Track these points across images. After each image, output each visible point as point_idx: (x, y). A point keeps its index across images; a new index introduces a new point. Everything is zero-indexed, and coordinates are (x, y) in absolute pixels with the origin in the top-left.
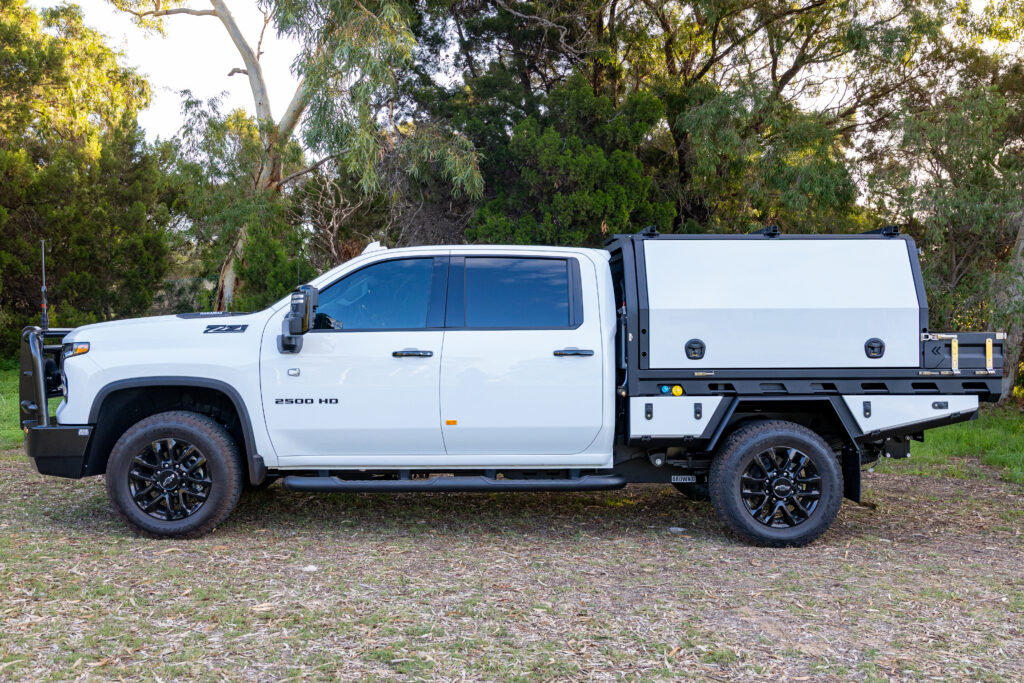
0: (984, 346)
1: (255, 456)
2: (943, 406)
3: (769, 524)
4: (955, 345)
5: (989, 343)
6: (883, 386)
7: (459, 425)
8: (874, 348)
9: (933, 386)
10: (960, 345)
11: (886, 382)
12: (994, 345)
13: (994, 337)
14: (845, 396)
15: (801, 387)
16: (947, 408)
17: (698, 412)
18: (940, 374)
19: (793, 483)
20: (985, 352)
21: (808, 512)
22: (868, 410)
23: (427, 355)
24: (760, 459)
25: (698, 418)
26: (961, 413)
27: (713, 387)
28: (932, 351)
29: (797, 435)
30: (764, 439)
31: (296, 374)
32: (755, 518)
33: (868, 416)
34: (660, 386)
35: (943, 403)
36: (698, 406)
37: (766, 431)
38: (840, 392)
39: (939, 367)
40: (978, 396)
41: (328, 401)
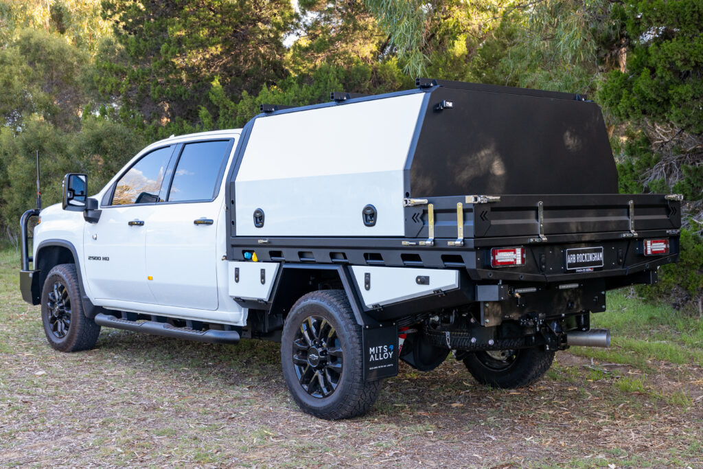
0: (455, 211)
1: (84, 297)
2: (423, 281)
3: (310, 392)
4: (431, 208)
5: (460, 206)
6: (378, 257)
7: (155, 280)
8: (370, 216)
9: (417, 258)
10: (435, 212)
11: (383, 253)
12: (465, 211)
13: (463, 201)
14: (353, 267)
15: (323, 256)
16: (428, 284)
17: (263, 277)
18: (417, 244)
19: (322, 353)
20: (456, 219)
21: (334, 385)
22: (367, 283)
23: (141, 224)
24: (304, 326)
25: (263, 283)
26: (443, 290)
27: (273, 254)
28: (413, 218)
29: (324, 304)
30: (304, 307)
31: (96, 239)
32: (301, 384)
33: (368, 289)
34: (244, 252)
35: (425, 277)
36: (263, 271)
37: (307, 299)
38: (350, 262)
39: (419, 236)
40: (457, 271)
41: (106, 259)
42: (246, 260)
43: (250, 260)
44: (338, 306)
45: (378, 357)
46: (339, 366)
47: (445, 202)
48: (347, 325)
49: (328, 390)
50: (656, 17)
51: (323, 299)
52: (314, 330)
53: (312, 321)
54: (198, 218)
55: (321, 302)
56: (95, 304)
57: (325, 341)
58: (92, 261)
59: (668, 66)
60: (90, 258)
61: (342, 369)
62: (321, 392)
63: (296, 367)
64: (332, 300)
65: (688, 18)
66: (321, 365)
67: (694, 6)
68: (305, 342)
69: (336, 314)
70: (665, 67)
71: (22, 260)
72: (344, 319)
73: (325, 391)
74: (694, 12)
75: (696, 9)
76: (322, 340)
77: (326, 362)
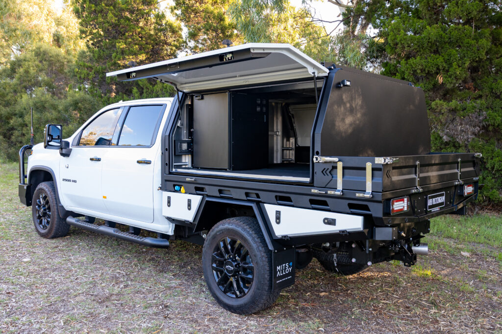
0: (364, 169)
2: (331, 222)
3: (225, 292)
4: (340, 165)
5: (369, 166)
6: (289, 199)
7: (108, 199)
9: (325, 203)
10: (344, 168)
11: (292, 197)
12: (373, 169)
13: (373, 162)
14: (265, 205)
15: (240, 194)
16: (335, 225)
17: (189, 206)
18: (326, 193)
19: (236, 266)
20: (365, 175)
21: (246, 291)
22: (278, 219)
23: (99, 160)
24: (222, 244)
25: (189, 209)
26: (348, 231)
27: (197, 189)
28: (322, 172)
29: (239, 229)
30: (222, 230)
31: (68, 167)
32: (218, 285)
33: (278, 223)
34: (174, 186)
35: (332, 219)
36: (189, 201)
37: (224, 224)
38: (263, 201)
39: (327, 187)
40: (363, 217)
41: (75, 181)
42: (176, 191)
43: (179, 191)
44: (251, 232)
45: (282, 273)
46: (250, 276)
47: (354, 161)
48: (258, 247)
49: (240, 293)
50: (408, 44)
51: (237, 225)
52: (229, 247)
53: (228, 240)
54: (140, 159)
55: (237, 228)
56: (67, 210)
57: (239, 257)
58: (65, 182)
59: (412, 72)
60: (64, 180)
61: (253, 279)
62: (235, 293)
63: (214, 272)
64: (245, 227)
65: (425, 45)
66: (235, 273)
67: (429, 39)
68: (221, 255)
69: (249, 238)
70: (410, 73)
71: (20, 177)
72: (256, 242)
73: (238, 293)
74: (429, 42)
75: (430, 40)
76: (236, 255)
77: (238, 272)
